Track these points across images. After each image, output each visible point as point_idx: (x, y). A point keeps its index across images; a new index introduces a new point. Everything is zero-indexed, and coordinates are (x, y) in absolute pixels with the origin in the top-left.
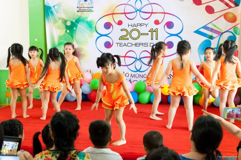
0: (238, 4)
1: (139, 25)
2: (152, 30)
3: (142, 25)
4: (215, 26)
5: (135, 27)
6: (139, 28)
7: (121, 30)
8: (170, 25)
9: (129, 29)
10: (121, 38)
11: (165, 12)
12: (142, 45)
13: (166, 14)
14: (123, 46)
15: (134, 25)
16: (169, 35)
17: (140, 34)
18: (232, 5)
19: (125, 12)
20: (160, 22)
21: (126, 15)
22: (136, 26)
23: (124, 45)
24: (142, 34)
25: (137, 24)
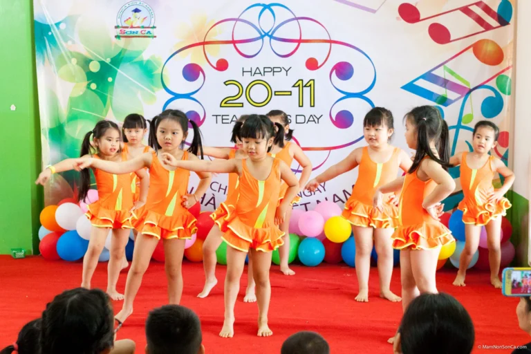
0: (507, 20)
1: (270, 70)
2: (300, 82)
3: (275, 70)
4: (452, 73)
5: (258, 77)
6: (268, 77)
7: (225, 83)
8: (343, 70)
9: (246, 80)
10: (225, 103)
11: (332, 39)
13: (333, 44)
14: (229, 121)
15: (258, 71)
16: (343, 95)
17: (272, 93)
18: (493, 22)
19: (235, 39)
20: (319, 65)
21: (237, 45)
22: (262, 72)
23: (232, 121)
24: (277, 93)
25: (264, 68)
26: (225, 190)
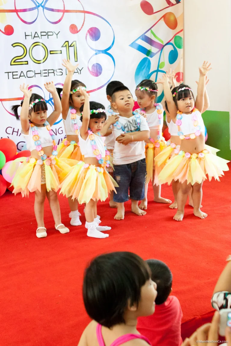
2: (67, 43)
3: (49, 34)
5: (36, 40)
6: (43, 40)
7: (12, 45)
8: (94, 34)
10: (14, 62)
11: (85, 10)
12: (53, 72)
13: (86, 14)
14: (18, 76)
15: (36, 35)
17: (48, 52)
19: (17, 8)
20: (78, 30)
21: (19, 13)
22: (40, 36)
23: (20, 76)
24: (51, 52)
25: (41, 32)
26: (18, 132)
